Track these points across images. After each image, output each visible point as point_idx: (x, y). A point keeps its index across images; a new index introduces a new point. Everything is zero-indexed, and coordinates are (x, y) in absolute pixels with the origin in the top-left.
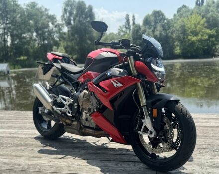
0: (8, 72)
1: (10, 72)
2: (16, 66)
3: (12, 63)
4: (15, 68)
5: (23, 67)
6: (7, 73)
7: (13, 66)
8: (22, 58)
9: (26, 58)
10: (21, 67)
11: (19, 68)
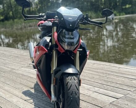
0: (113, 18)
1: (114, 19)
2: (121, 14)
3: (118, 11)
4: (120, 15)
5: (126, 14)
6: (111, 19)
7: (119, 13)
8: (128, 6)
9: (130, 6)
10: (124, 14)
11: (123, 15)
